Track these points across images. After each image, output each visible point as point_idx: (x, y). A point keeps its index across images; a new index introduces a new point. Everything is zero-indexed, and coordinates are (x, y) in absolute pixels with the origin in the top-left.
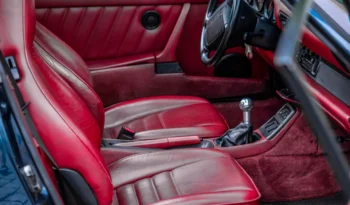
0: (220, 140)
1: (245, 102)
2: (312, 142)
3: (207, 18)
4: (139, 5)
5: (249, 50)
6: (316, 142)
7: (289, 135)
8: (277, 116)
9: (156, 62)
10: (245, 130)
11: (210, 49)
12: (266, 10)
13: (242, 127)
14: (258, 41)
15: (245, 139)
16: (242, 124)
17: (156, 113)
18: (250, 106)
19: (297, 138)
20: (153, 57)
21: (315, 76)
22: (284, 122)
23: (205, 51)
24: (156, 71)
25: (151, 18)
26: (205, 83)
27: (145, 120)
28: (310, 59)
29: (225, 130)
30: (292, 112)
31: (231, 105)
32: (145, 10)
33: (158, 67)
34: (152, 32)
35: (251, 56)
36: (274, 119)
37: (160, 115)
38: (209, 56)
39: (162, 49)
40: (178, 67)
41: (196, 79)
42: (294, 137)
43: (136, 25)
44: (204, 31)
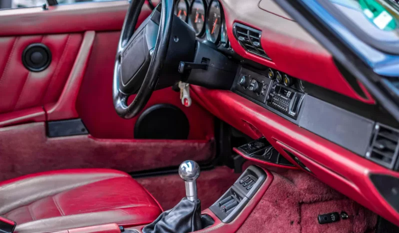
0: (152, 228)
1: (188, 167)
2: (292, 223)
3: (121, 49)
4: (17, 35)
5: (185, 95)
6: (299, 223)
7: (256, 215)
8: (236, 186)
9: (47, 120)
10: (189, 210)
11: (128, 92)
12: (208, 32)
13: (184, 206)
14: (200, 75)
15: (190, 223)
16: (183, 201)
17: (51, 196)
18: (195, 172)
19: (269, 218)
20: (42, 113)
21: (295, 118)
22: (248, 195)
23: (120, 96)
24: (48, 134)
25: (37, 55)
26: (122, 148)
27: (33, 208)
28: (284, 94)
29: (157, 213)
30: (261, 178)
31: (162, 180)
32: (27, 44)
33: (51, 127)
34: (39, 76)
35: (189, 103)
36: (233, 192)
37: (56, 199)
38: (126, 103)
39: (55, 100)
40: (82, 126)
41: (107, 142)
42: (265, 217)
43: (14, 66)
44: (117, 67)
